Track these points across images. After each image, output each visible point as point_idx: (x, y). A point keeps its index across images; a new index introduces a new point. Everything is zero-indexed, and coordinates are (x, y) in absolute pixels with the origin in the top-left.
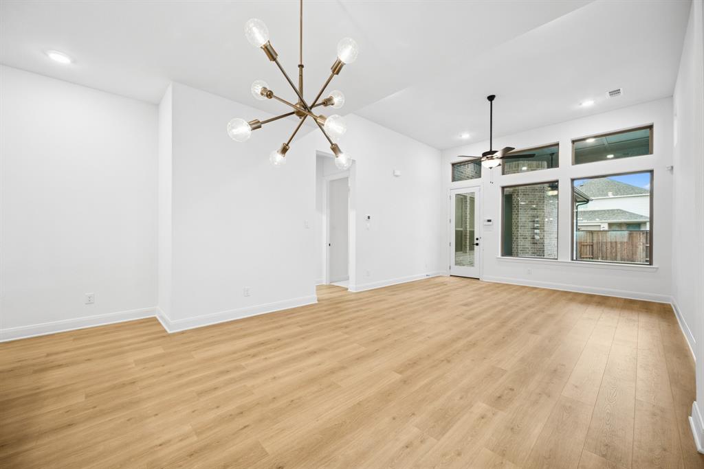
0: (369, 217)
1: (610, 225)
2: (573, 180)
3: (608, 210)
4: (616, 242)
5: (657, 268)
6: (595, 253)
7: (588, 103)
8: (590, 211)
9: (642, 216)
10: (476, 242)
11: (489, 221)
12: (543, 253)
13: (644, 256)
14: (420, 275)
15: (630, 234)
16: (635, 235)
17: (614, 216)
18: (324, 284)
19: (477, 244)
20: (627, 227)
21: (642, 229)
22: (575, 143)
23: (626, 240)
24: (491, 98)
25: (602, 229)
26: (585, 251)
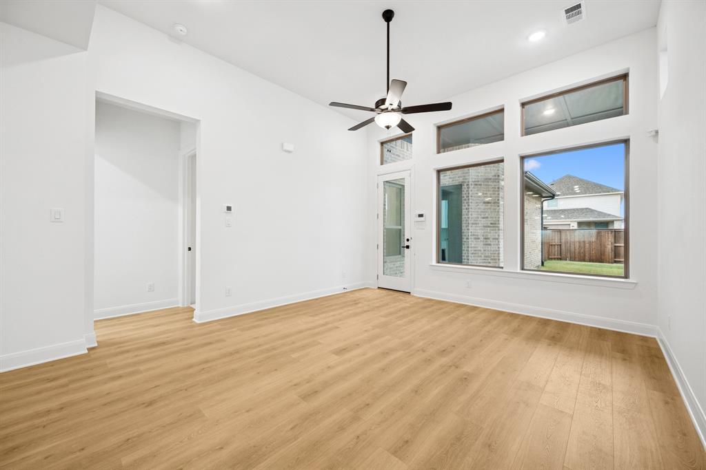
0: (229, 209)
1: (580, 224)
2: (523, 158)
3: (577, 209)
4: (584, 242)
5: (636, 284)
6: (563, 253)
7: (537, 37)
8: (560, 210)
9: (609, 215)
10: (407, 243)
11: (421, 216)
12: (499, 257)
13: (613, 256)
14: (335, 288)
15: (598, 233)
16: (603, 234)
17: (584, 215)
18: (180, 305)
19: (408, 247)
20: (596, 227)
21: (610, 228)
22: (526, 107)
23: (594, 239)
24: (388, 15)
25: (571, 228)
26: (553, 251)
